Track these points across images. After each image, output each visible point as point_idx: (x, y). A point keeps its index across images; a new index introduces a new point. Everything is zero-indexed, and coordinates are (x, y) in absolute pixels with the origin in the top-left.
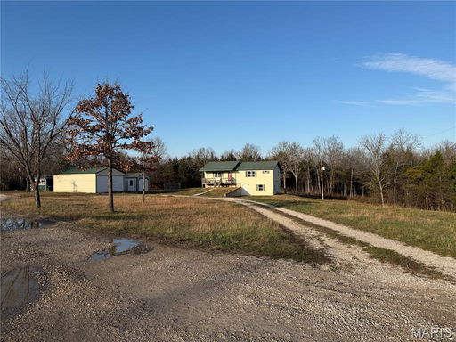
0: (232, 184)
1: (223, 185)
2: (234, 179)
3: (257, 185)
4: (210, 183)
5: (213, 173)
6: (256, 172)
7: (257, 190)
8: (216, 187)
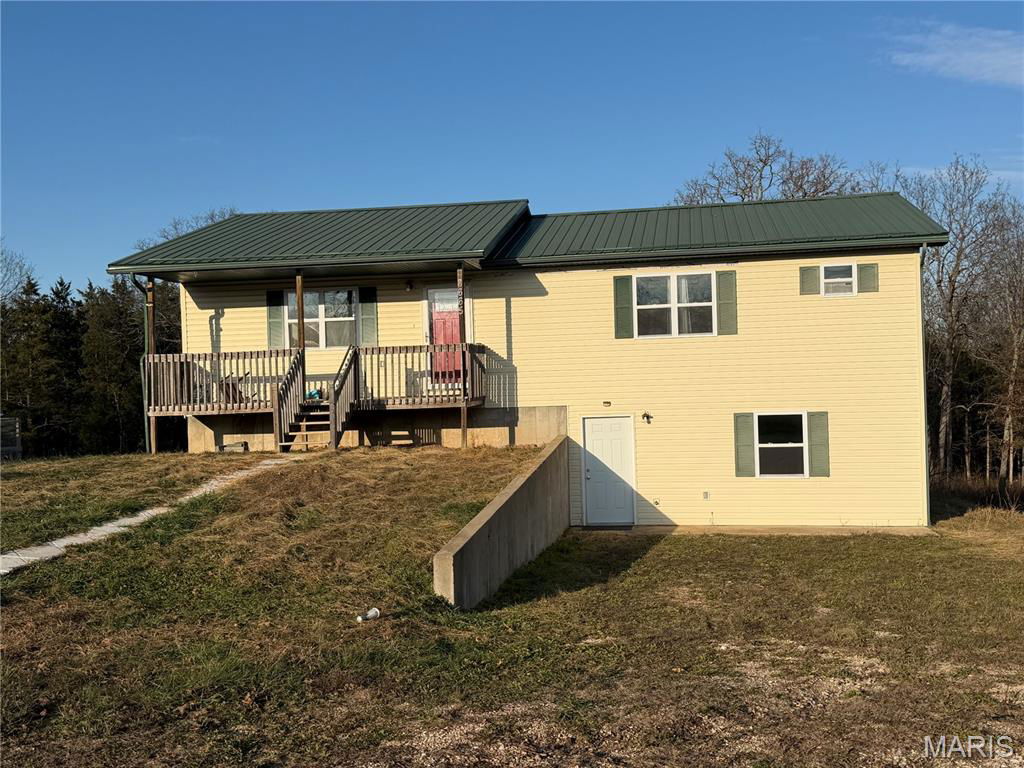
0: (479, 413)
1: (372, 420)
2: (492, 354)
3: (737, 417)
4: (232, 409)
5: (275, 300)
6: (727, 280)
7: (742, 470)
8: (296, 445)
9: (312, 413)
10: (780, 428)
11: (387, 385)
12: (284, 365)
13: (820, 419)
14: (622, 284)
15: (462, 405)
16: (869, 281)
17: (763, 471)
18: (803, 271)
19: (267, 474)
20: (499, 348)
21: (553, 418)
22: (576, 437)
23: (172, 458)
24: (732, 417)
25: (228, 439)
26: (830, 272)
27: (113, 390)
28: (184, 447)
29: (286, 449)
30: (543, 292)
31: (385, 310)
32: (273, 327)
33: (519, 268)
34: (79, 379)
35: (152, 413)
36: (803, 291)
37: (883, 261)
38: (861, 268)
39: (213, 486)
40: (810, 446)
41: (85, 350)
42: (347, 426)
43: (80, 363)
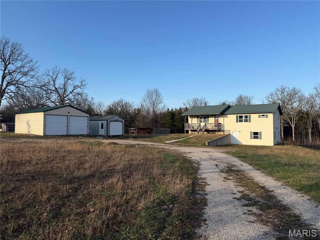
2: (222, 124)
3: (251, 132)
4: (193, 129)
5: (198, 118)
6: (250, 116)
7: (251, 138)
8: (199, 133)
9: (201, 130)
10: (256, 133)
11: (210, 127)
12: (198, 125)
13: (261, 133)
14: (237, 116)
15: (217, 129)
16: (267, 116)
17: (254, 138)
18: (259, 115)
19: (196, 136)
20: (222, 123)
21: (229, 131)
22: (231, 134)
23: (187, 134)
24: (250, 133)
25: (193, 132)
26: (262, 115)
27: (179, 124)
28: (188, 133)
29: (198, 134)
30: (228, 117)
31: (210, 119)
32: (198, 120)
33: (225, 114)
34: (174, 123)
35: (185, 129)
36: (259, 117)
37: (269, 114)
38: (266, 115)
39: (191, 136)
40: (260, 136)
41: (175, 119)
42: (204, 132)
43: (175, 120)
